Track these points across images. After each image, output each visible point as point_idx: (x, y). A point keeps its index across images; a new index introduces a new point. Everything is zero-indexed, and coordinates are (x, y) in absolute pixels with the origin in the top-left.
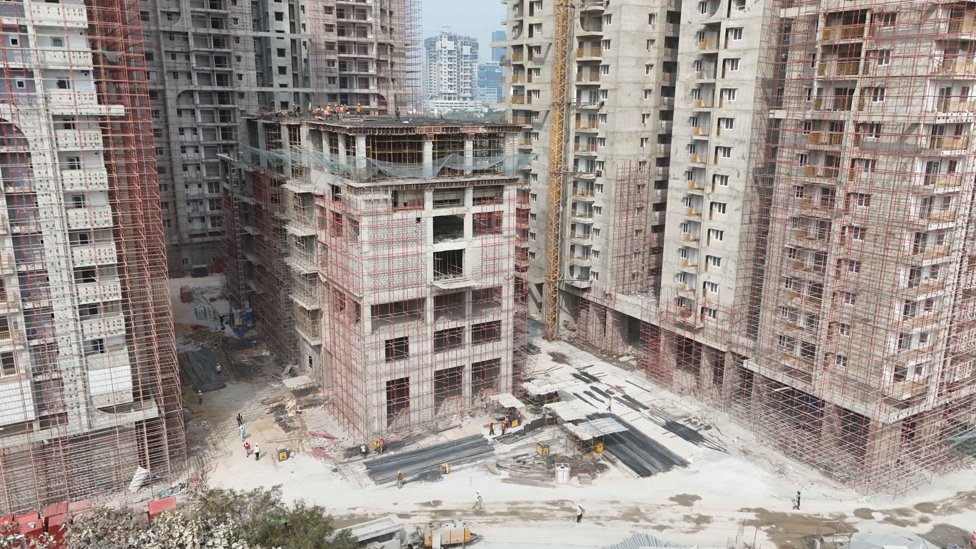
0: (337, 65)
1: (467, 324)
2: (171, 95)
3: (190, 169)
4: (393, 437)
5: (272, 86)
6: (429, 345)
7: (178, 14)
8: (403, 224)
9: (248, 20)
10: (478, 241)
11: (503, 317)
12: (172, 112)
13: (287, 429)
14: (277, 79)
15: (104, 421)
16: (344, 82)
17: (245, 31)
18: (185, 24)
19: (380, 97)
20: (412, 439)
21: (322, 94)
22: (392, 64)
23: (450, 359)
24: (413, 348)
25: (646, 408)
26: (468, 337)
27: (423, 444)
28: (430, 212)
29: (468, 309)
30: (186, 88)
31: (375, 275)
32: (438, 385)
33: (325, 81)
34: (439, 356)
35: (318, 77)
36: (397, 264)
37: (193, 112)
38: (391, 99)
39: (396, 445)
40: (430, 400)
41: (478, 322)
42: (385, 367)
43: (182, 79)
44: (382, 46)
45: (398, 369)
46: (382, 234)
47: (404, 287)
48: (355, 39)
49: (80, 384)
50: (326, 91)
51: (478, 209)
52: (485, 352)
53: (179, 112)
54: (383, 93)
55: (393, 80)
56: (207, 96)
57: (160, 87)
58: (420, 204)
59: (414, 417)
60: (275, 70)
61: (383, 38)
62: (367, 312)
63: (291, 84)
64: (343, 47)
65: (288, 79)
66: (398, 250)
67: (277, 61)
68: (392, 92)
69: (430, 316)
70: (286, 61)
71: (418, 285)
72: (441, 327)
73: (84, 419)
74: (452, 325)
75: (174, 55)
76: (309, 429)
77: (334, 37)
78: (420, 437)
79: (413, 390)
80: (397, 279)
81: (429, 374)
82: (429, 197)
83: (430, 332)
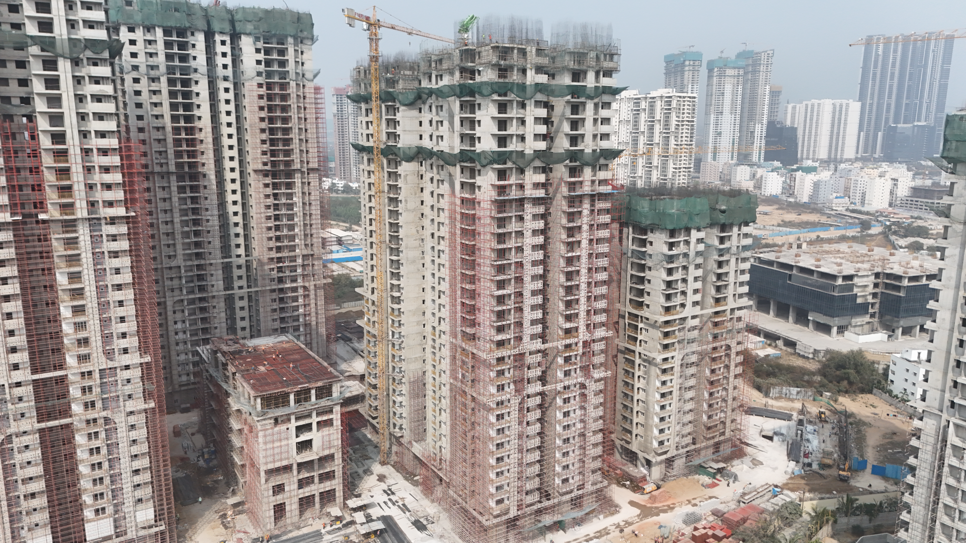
0: (276, 270)
1: (316, 474)
2: (169, 303)
3: (181, 345)
4: (277, 532)
5: (233, 289)
6: (296, 486)
7: (175, 256)
8: (279, 433)
9: (218, 253)
10: (320, 434)
11: (336, 468)
12: (170, 313)
13: (226, 528)
14: (237, 284)
15: (142, 533)
16: (281, 280)
17: (217, 259)
18: (180, 261)
19: (305, 288)
20: (285, 533)
21: (266, 290)
22: (313, 265)
23: (307, 491)
24: (287, 488)
25: (409, 511)
26: (316, 480)
27: (290, 535)
28: (294, 424)
29: (316, 467)
30: (179, 298)
31: (266, 457)
32: (301, 505)
33: (267, 281)
34: (301, 491)
35: (264, 279)
36: (276, 451)
37: (183, 311)
38: (312, 287)
39: (277, 536)
40: (297, 512)
41: (321, 472)
42: (272, 499)
43: (177, 292)
44: (305, 257)
45: (279, 499)
46: (268, 438)
47: (281, 460)
48: (287, 255)
49: (133, 518)
50: (268, 288)
51: (319, 419)
52: (327, 486)
53: (174, 312)
54: (307, 284)
55: (313, 275)
56: (192, 302)
57: (163, 300)
58: (289, 420)
59: (288, 521)
60: (235, 278)
61: (305, 252)
62: (263, 474)
63: (245, 286)
64: (279, 260)
65: (243, 282)
66: (277, 444)
67: (236, 272)
68: (312, 283)
69: (295, 472)
70: (242, 272)
71: (288, 458)
72: (301, 477)
73: (134, 533)
74: (307, 475)
75: (171, 279)
76: (237, 528)
77: (274, 254)
78: (291, 531)
79: (288, 508)
80: (277, 457)
81: (296, 500)
82: (293, 418)
83: (296, 480)
